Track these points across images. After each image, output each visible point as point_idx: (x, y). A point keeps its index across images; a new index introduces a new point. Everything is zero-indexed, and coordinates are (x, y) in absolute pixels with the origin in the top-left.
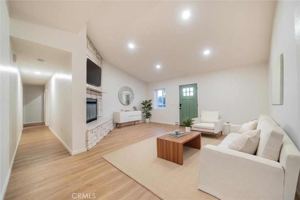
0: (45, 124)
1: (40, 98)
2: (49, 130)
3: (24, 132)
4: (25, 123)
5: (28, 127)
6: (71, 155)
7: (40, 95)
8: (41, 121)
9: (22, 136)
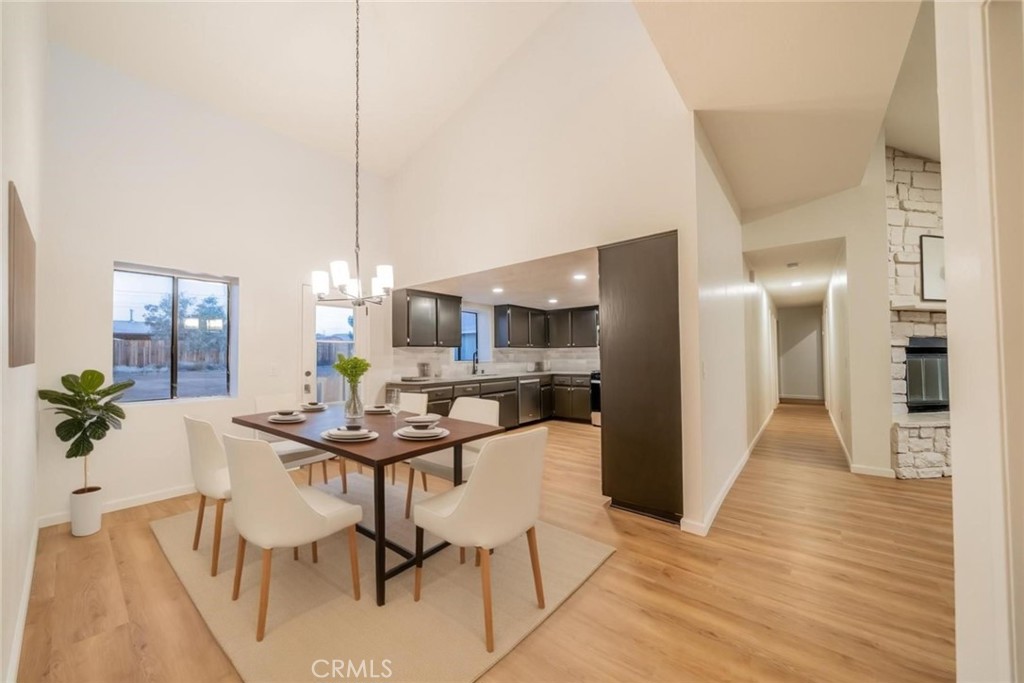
0: (824, 405)
1: (814, 336)
2: (829, 418)
3: (778, 411)
4: (783, 395)
5: (788, 404)
6: (849, 471)
7: (812, 331)
8: (816, 397)
9: (772, 418)
